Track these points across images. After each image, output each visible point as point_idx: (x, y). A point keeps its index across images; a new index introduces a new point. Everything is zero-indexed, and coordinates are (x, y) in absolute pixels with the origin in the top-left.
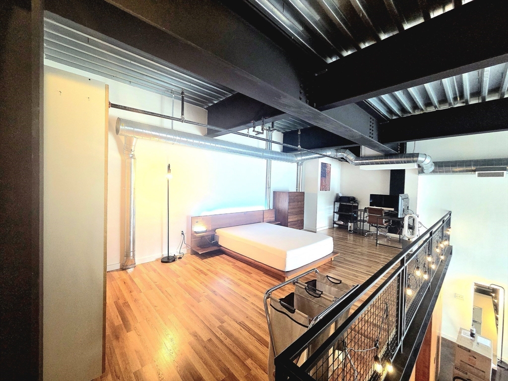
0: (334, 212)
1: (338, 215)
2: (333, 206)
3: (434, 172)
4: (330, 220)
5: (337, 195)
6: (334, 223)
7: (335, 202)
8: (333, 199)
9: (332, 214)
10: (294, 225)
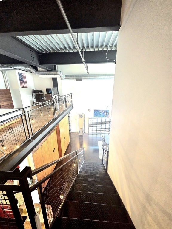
0: (33, 98)
1: (36, 99)
2: (31, 95)
3: (65, 79)
4: (31, 102)
5: (33, 90)
6: (34, 103)
7: (32, 93)
8: (31, 92)
9: (32, 99)
10: (7, 107)
